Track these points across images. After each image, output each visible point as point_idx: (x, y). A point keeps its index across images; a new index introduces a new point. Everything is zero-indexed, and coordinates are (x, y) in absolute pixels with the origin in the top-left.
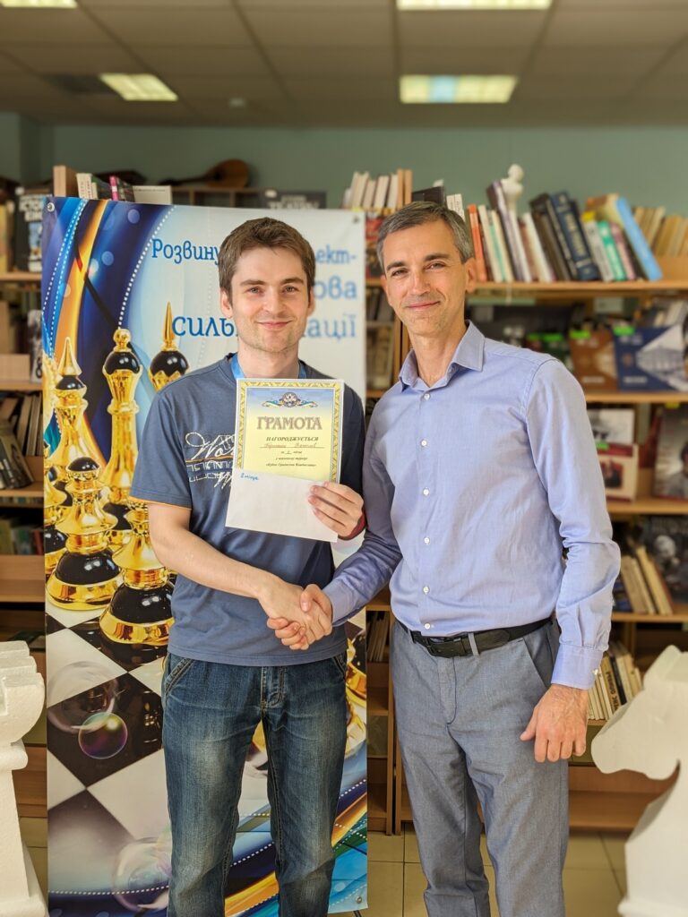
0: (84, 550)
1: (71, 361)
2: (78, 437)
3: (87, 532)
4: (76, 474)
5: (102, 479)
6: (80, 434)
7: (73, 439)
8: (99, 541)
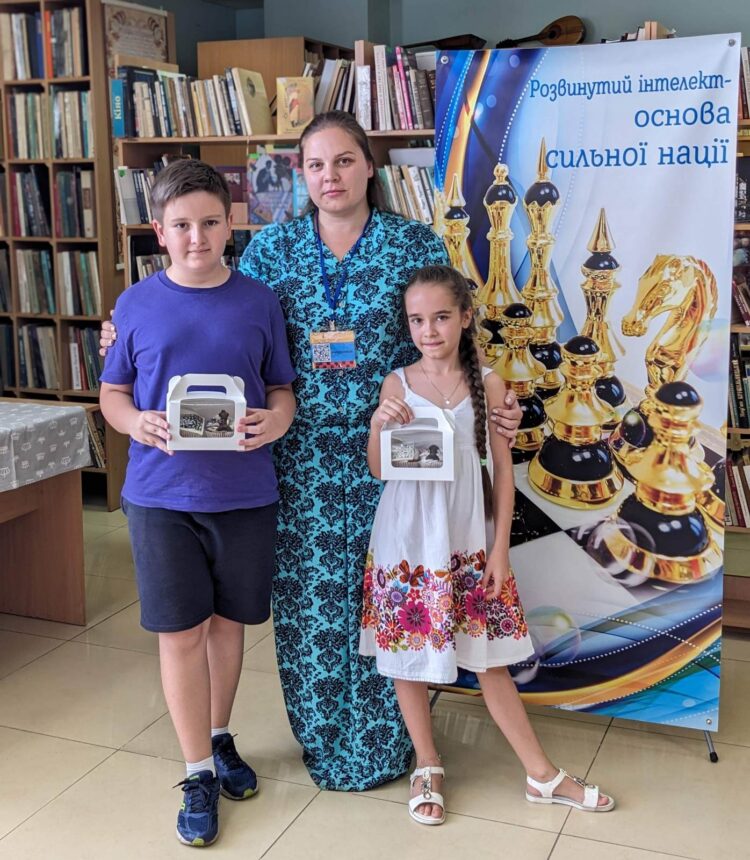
1: (458, 194)
2: (461, 261)
5: (480, 298)
6: (463, 257)
7: (457, 262)
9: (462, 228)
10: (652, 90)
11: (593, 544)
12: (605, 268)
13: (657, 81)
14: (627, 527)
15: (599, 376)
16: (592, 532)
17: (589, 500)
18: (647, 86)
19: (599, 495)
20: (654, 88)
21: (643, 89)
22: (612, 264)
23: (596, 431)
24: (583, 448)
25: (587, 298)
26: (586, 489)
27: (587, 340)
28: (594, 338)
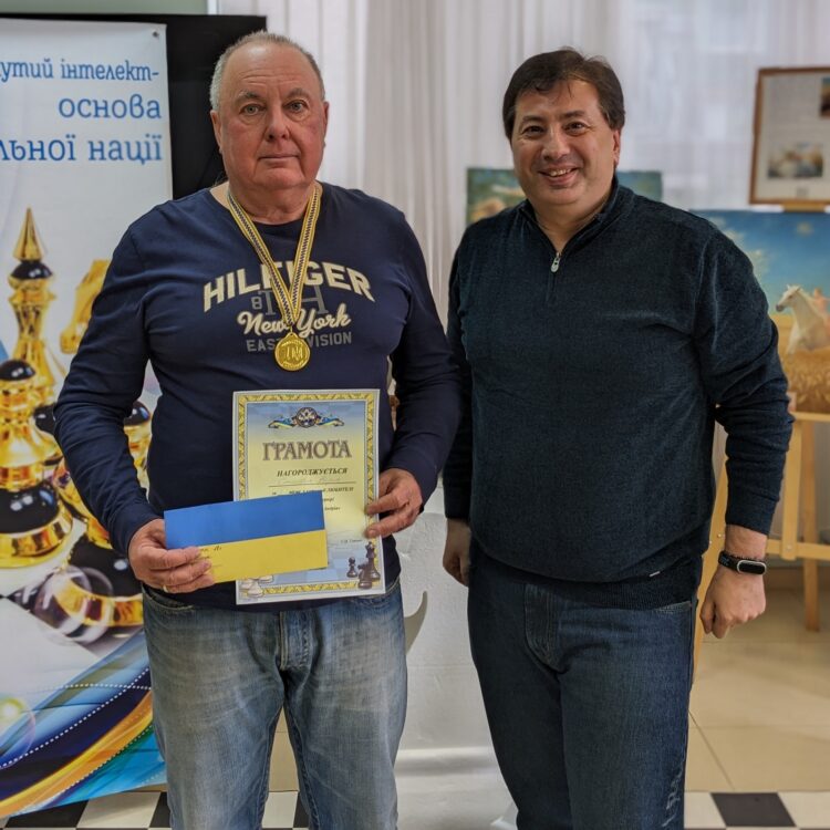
10: (75, 77)
11: (42, 603)
12: (37, 277)
13: (81, 67)
14: (79, 573)
15: (37, 403)
16: (40, 589)
17: (34, 552)
18: (70, 72)
19: (45, 544)
20: (78, 75)
21: (66, 74)
22: (45, 273)
23: (37, 470)
24: (22, 492)
25: (18, 314)
26: (30, 542)
27: (21, 364)
28: (29, 360)
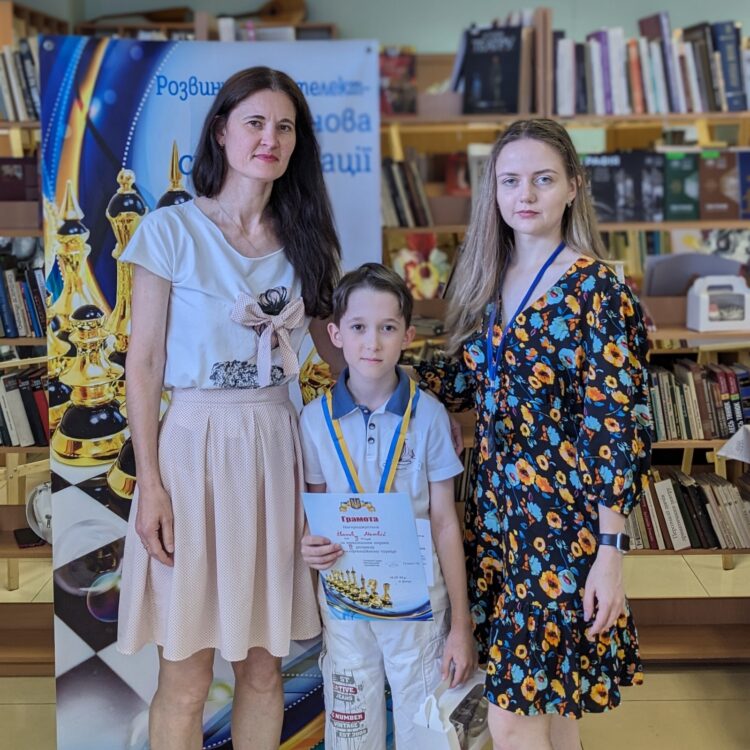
0: (90, 403)
1: (73, 205)
2: (81, 284)
3: (92, 383)
4: (79, 323)
5: (107, 327)
6: (83, 281)
7: (76, 286)
8: (105, 393)
9: (81, 246)
